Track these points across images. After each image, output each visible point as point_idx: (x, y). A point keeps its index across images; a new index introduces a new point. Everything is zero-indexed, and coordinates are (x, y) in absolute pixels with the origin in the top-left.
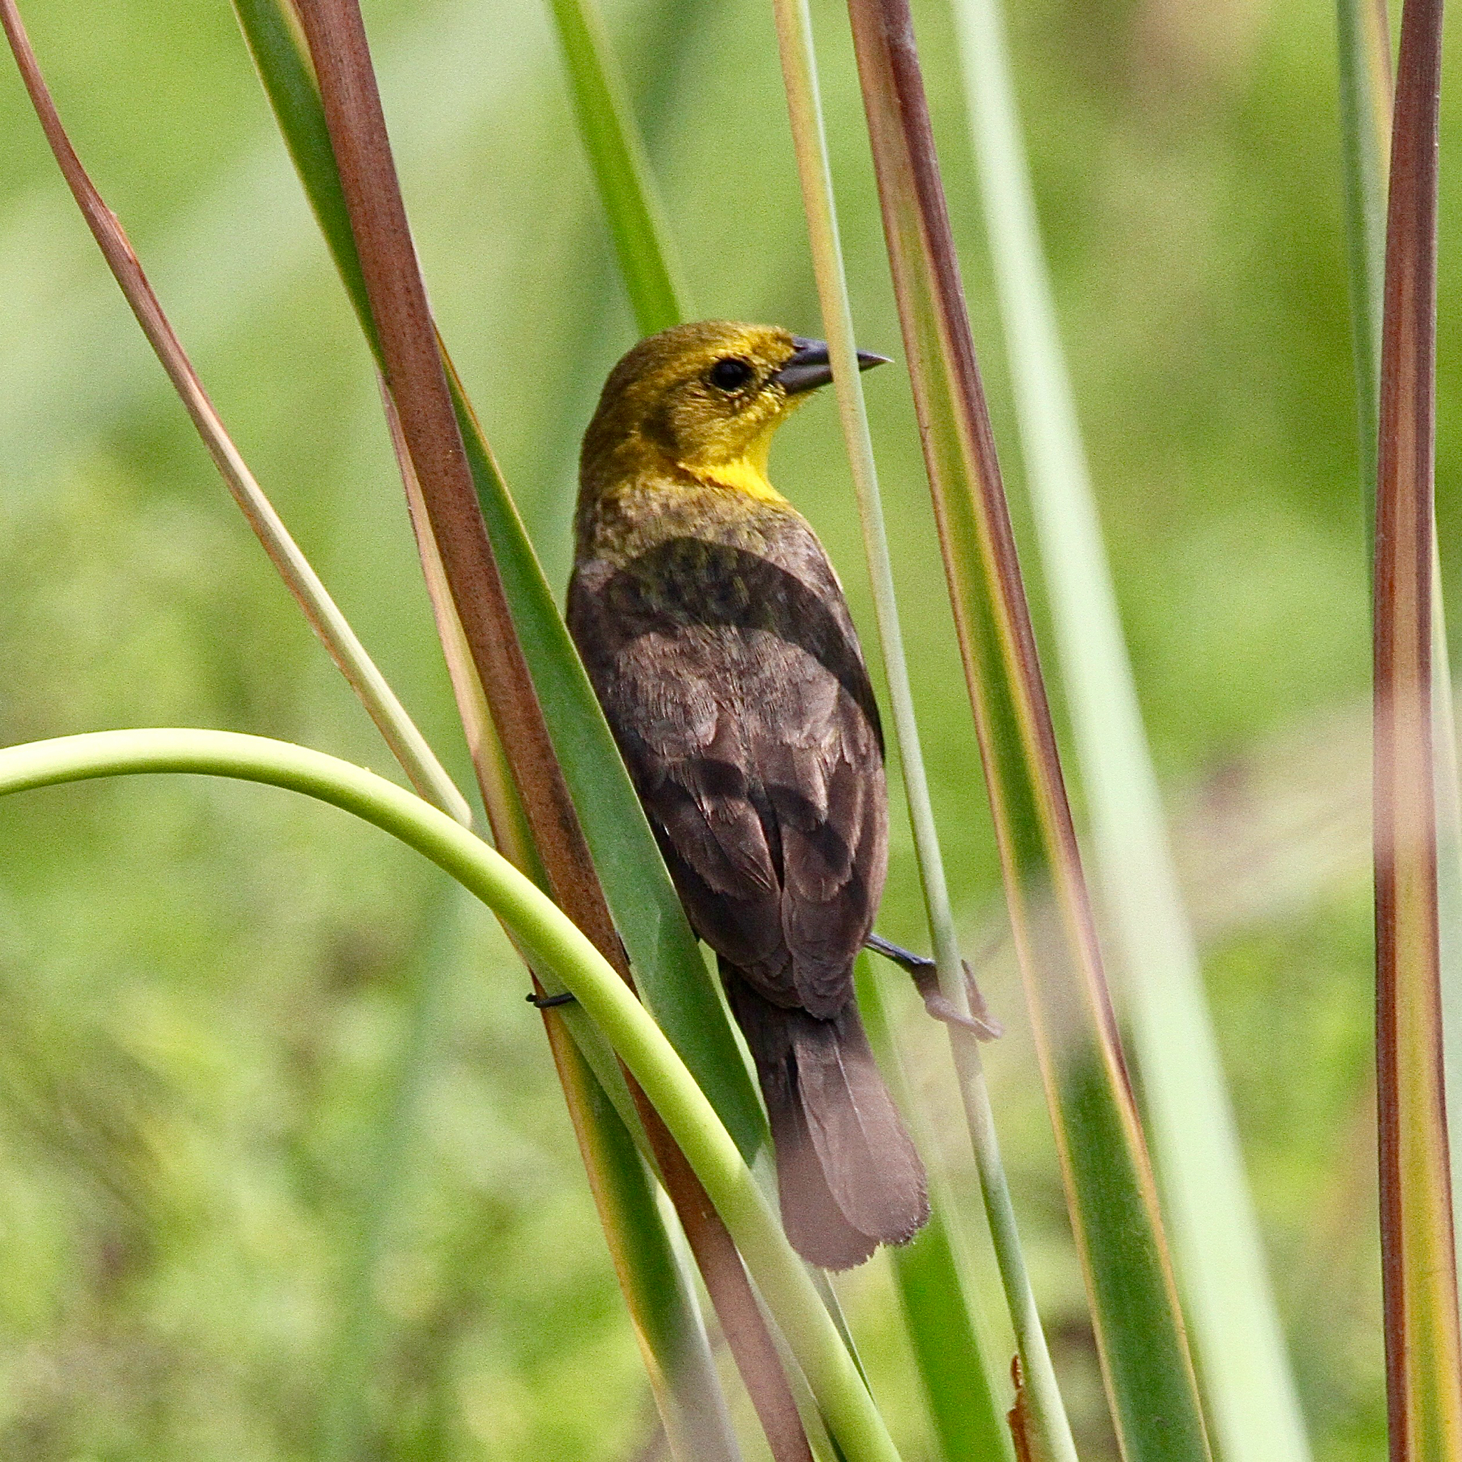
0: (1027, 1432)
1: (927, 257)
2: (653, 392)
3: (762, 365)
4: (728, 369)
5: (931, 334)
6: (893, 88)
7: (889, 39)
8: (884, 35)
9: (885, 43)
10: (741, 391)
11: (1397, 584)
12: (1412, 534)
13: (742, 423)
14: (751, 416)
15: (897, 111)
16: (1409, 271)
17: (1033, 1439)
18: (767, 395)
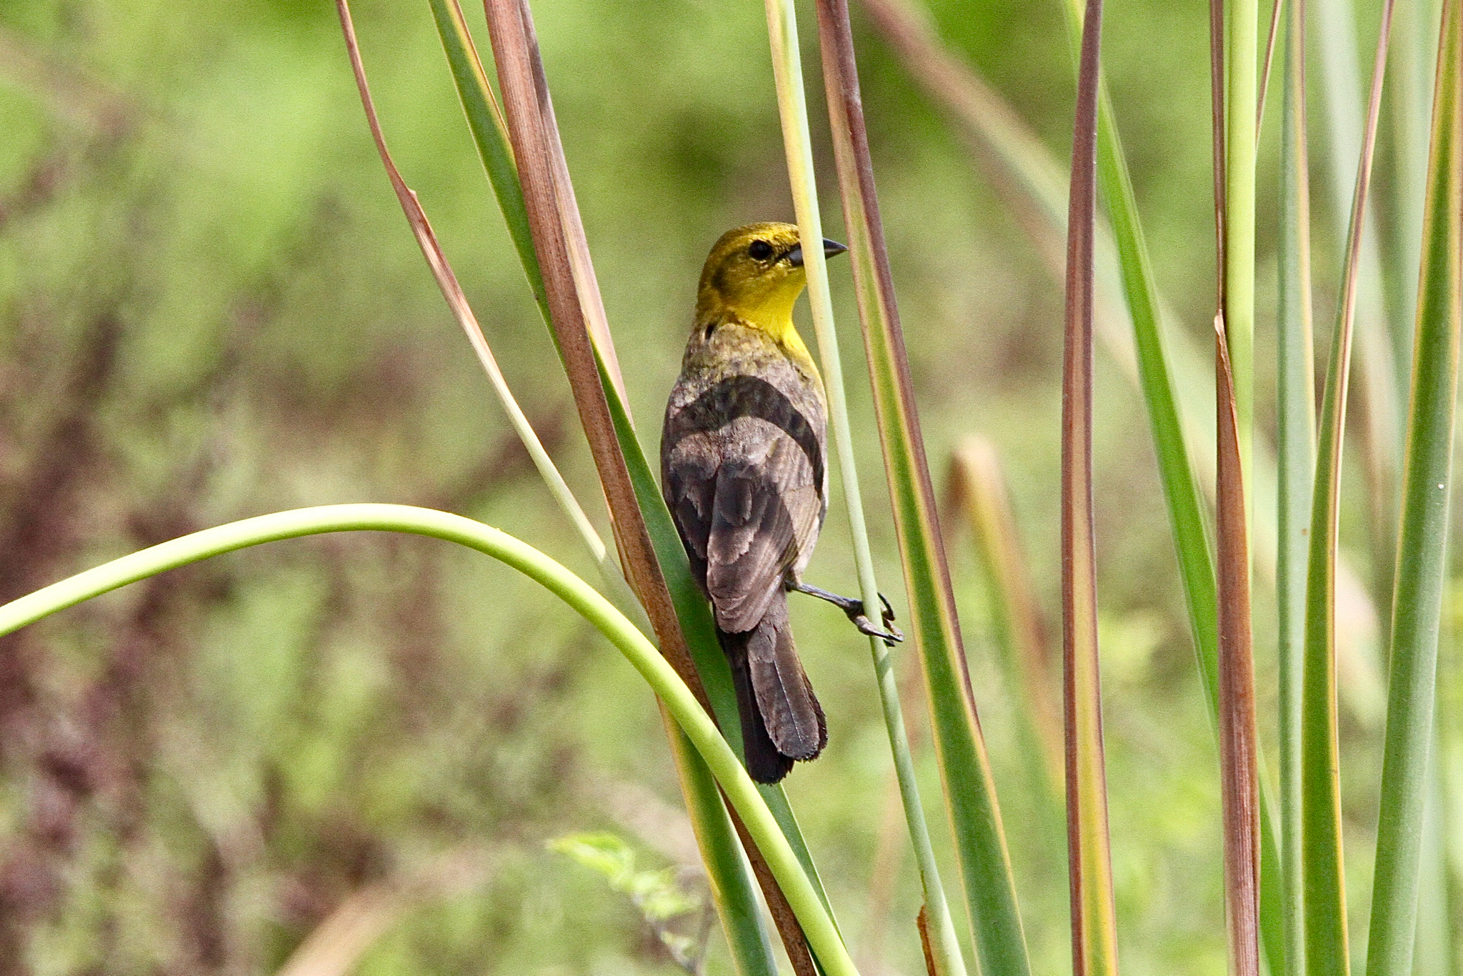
0: (927, 929)
1: (865, 226)
2: (719, 259)
3: (777, 246)
4: (761, 247)
5: (868, 271)
6: (848, 127)
7: (846, 96)
8: (843, 94)
9: (843, 98)
10: (765, 261)
11: (1074, 425)
12: (1082, 396)
13: (764, 281)
14: (769, 277)
15: (850, 140)
16: (1080, 237)
17: (931, 935)
18: (780, 265)
